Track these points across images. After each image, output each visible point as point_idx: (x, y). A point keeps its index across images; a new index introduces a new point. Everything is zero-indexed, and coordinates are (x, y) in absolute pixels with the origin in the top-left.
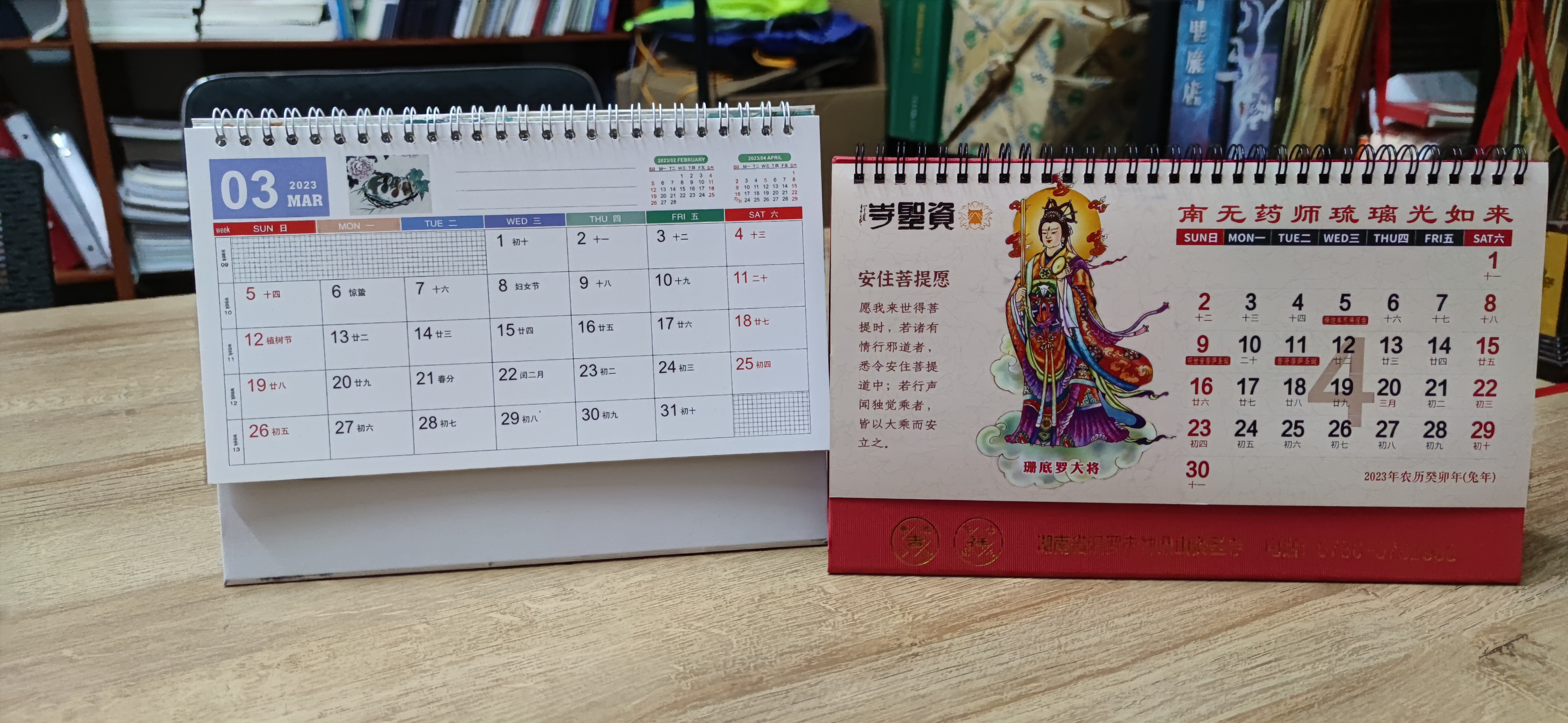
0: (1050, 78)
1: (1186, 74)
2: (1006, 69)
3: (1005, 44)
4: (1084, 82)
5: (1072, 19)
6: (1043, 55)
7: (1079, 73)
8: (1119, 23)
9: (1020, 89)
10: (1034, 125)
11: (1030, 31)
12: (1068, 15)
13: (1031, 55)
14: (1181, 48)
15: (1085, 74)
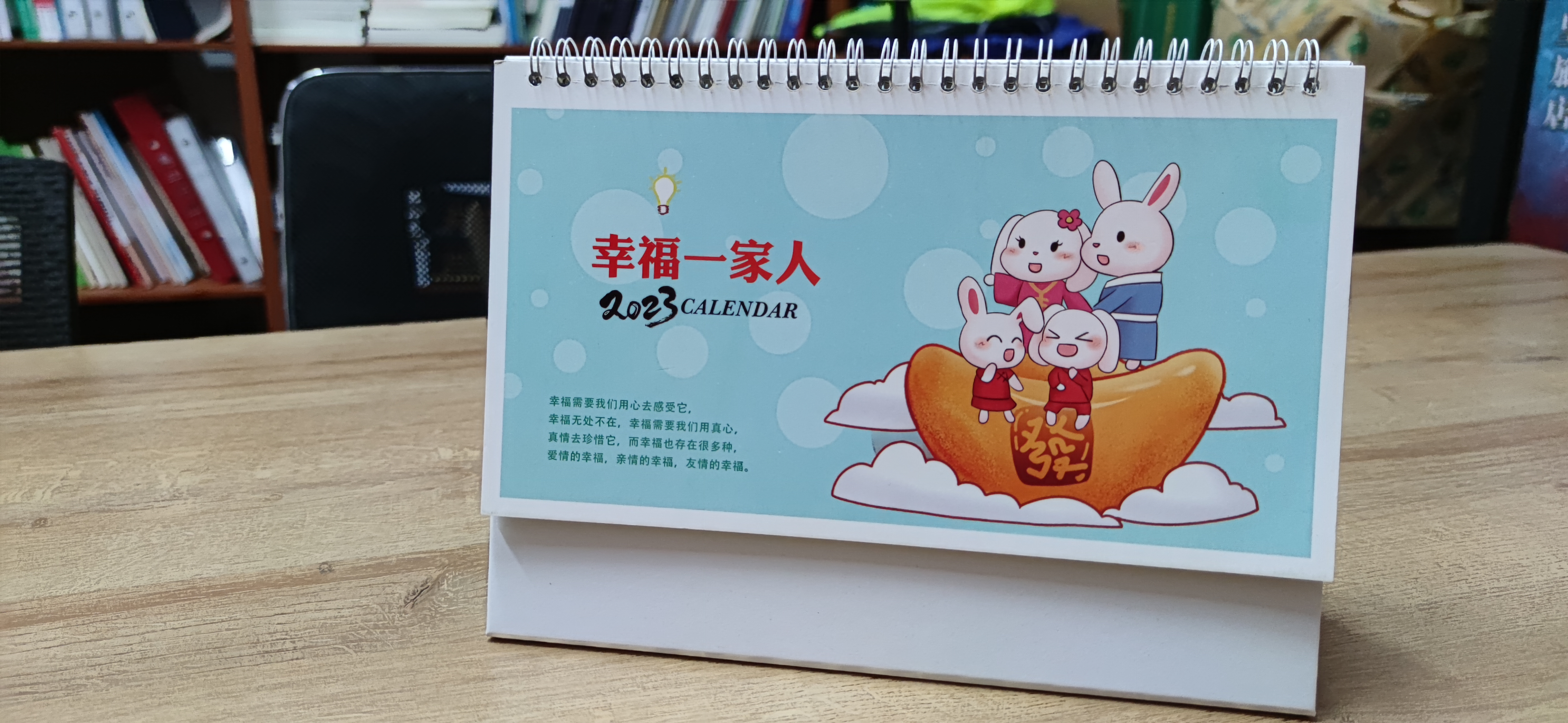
1: (1553, 87)
4: (1391, 99)
5: (1379, 18)
7: (1384, 88)
8: (1446, 22)
12: (1374, 12)
14: (1545, 53)
15: (1392, 88)
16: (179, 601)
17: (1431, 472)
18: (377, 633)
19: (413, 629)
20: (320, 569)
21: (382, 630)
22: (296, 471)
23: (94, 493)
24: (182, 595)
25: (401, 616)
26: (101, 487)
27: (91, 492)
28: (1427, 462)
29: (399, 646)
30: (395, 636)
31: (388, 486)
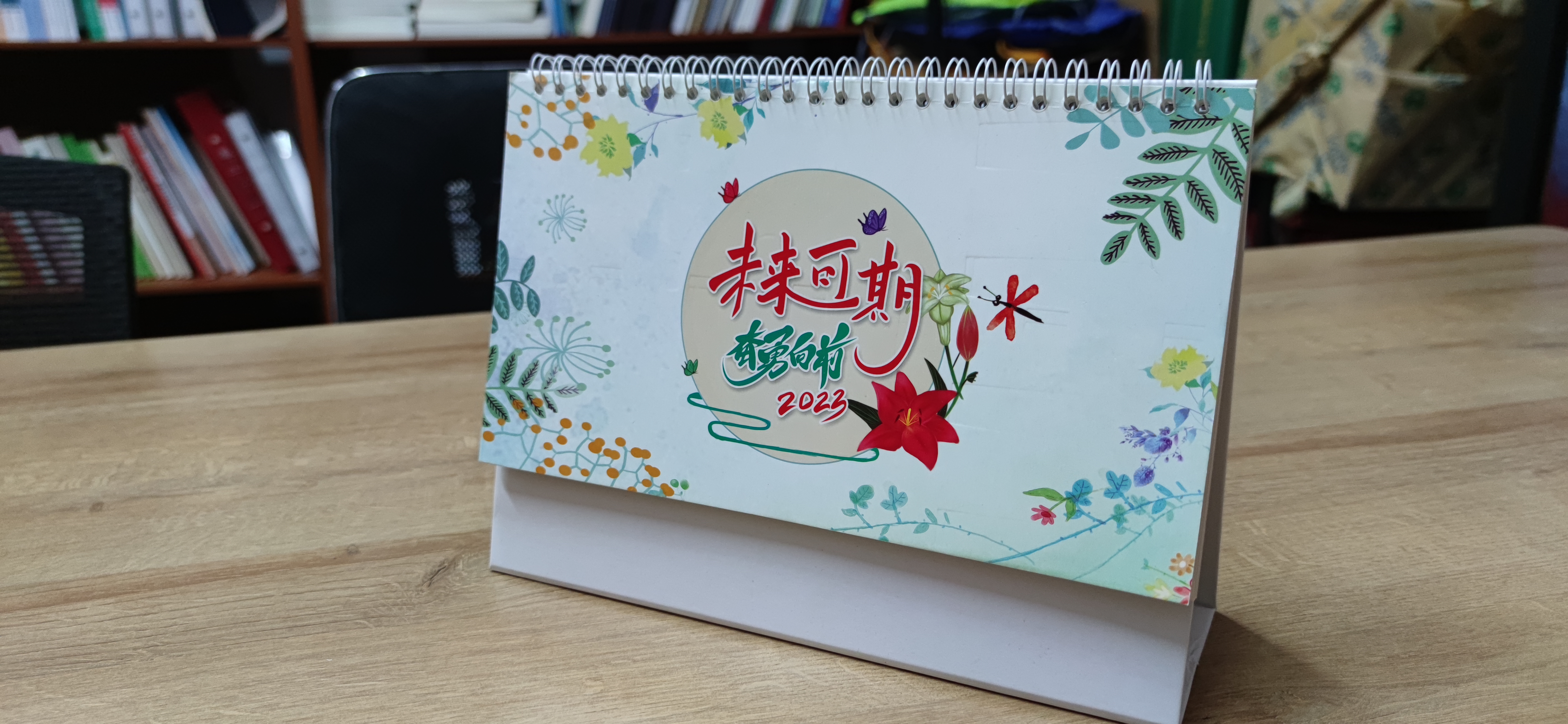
0: (1380, 74)
2: (1319, 65)
3: (1318, 32)
4: (1427, 80)
6: (1372, 45)
7: (1421, 68)
8: (1482, 2)
9: (1337, 89)
10: (1352, 135)
11: (1353, 15)
13: (1356, 45)
15: (1428, 69)
16: (220, 579)
17: (1415, 459)
18: (395, 610)
19: (429, 606)
20: (348, 550)
21: (400, 607)
22: (331, 459)
23: (147, 480)
24: (222, 574)
25: (418, 594)
26: (154, 474)
27: (144, 479)
28: (1409, 449)
29: (415, 621)
30: (412, 612)
31: (415, 473)
